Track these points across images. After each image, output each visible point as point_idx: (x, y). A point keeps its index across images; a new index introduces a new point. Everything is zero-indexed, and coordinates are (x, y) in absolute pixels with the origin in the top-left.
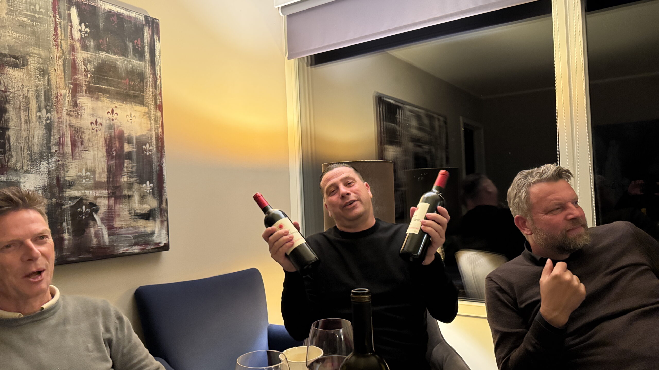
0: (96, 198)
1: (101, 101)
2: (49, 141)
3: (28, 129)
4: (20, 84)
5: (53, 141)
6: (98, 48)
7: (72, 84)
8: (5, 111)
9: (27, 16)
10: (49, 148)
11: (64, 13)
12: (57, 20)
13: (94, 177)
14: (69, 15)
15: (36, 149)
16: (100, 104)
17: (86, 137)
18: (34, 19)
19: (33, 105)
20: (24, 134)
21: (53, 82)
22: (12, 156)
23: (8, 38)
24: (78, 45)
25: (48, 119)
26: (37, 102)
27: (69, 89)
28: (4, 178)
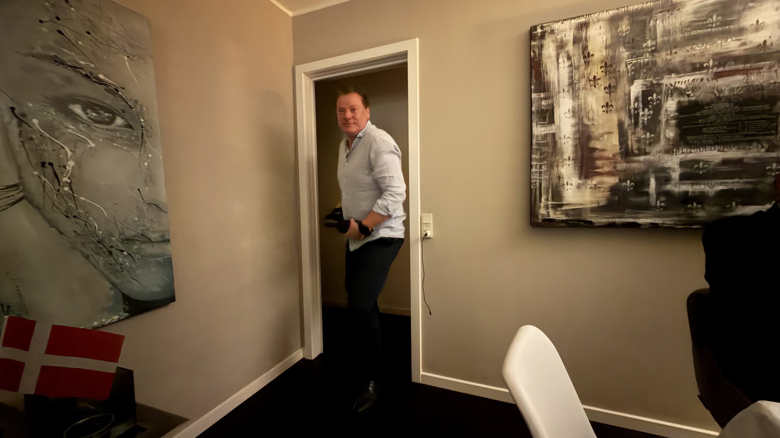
28: (774, 155)
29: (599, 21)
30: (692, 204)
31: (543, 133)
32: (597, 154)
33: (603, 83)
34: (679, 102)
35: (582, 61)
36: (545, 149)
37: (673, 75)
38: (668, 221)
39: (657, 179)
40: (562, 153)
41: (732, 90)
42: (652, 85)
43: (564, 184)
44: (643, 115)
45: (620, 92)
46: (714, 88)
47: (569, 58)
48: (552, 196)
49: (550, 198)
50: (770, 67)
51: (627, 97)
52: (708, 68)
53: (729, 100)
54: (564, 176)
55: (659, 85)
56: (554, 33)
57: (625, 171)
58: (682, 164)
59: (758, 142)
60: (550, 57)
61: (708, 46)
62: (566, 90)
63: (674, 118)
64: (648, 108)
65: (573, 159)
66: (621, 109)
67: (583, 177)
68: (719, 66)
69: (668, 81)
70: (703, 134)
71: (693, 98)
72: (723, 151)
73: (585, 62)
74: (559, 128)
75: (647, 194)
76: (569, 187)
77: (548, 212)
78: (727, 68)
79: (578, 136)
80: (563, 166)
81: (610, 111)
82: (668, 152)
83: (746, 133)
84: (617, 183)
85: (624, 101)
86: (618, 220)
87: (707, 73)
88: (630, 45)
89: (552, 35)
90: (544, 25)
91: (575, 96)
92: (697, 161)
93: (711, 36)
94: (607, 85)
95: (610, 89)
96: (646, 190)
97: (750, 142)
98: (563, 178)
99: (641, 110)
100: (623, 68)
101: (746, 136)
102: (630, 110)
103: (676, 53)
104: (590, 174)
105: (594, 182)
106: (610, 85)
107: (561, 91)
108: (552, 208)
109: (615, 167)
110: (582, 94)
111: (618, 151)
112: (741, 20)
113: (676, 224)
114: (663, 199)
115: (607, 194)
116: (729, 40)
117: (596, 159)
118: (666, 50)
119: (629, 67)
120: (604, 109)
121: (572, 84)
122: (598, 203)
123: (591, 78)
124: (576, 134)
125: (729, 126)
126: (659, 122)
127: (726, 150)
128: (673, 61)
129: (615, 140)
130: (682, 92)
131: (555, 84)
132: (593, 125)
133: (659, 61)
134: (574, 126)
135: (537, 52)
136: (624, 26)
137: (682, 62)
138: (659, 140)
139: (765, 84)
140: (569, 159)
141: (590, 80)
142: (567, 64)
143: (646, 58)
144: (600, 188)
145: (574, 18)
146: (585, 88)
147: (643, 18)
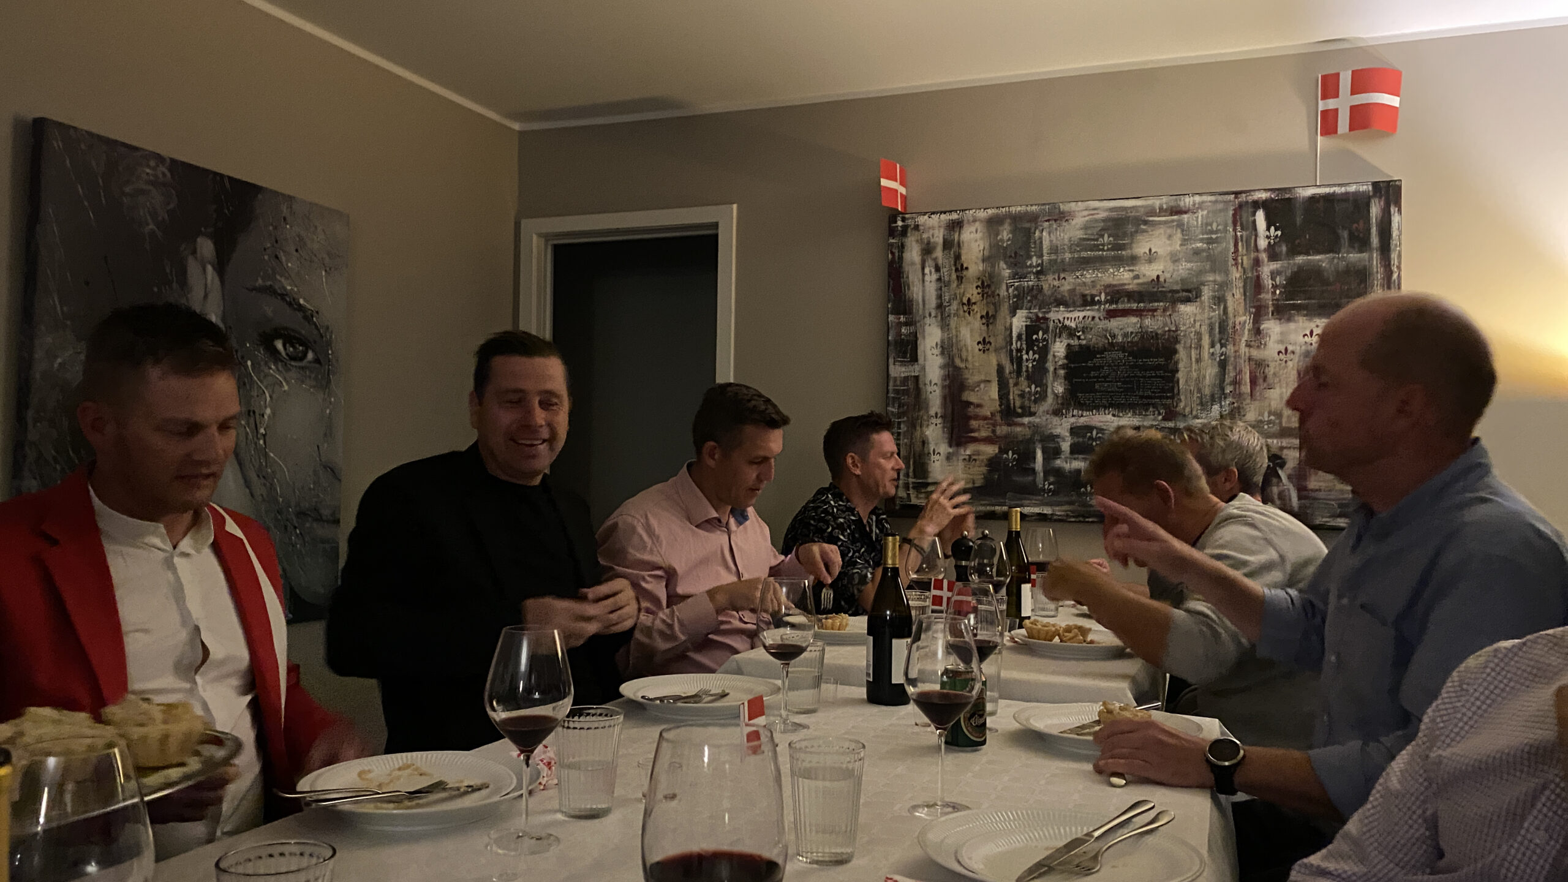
0: (1282, 448)
1: (1295, 321)
2: (1222, 381)
3: (1199, 369)
4: (1192, 320)
5: (1228, 380)
6: (1293, 252)
7: (1254, 307)
8: (1175, 352)
9: (1202, 240)
10: (1222, 389)
11: (1247, 221)
12: (1239, 234)
13: (1281, 423)
14: (1254, 222)
15: (1207, 391)
16: (1292, 325)
17: (1270, 371)
18: (1210, 241)
19: (1206, 341)
20: (1195, 375)
21: (1230, 310)
22: (1180, 400)
23: (1181, 271)
24: (1264, 256)
25: (1222, 355)
26: (1210, 336)
27: (1250, 313)
28: (1171, 424)
29: (975, 221)
30: (1086, 488)
31: (903, 375)
32: (971, 410)
33: (979, 310)
34: (1069, 345)
35: (954, 276)
36: (905, 399)
37: (1062, 308)
38: (1059, 511)
39: (1043, 452)
40: (927, 409)
41: (1125, 335)
42: (1038, 319)
43: (929, 453)
44: (1027, 360)
45: (1000, 326)
46: (1106, 331)
47: (938, 269)
48: (914, 470)
49: (911, 474)
50: (1165, 310)
51: (1008, 332)
52: (1099, 302)
53: (1122, 348)
54: (930, 439)
55: (1046, 319)
56: (919, 231)
57: (1006, 436)
58: (1074, 431)
59: (1155, 406)
60: (913, 264)
61: (1100, 275)
62: (933, 314)
63: (1063, 367)
64: (1033, 350)
65: (941, 416)
66: (1001, 348)
67: (954, 443)
68: (1111, 302)
69: (1057, 315)
70: (1096, 391)
71: (1084, 342)
72: (1118, 416)
73: (957, 277)
74: (923, 368)
75: (1033, 471)
76: (937, 457)
77: (909, 495)
78: (1120, 306)
79: (947, 383)
80: (928, 425)
81: (988, 350)
82: (1057, 413)
83: (1141, 393)
84: (996, 455)
85: (1005, 338)
86: (997, 508)
87: (1098, 310)
88: (1012, 260)
89: (917, 233)
90: (907, 216)
91: (944, 326)
92: (1090, 428)
93: (1102, 260)
94: (984, 313)
95: (989, 319)
96: (1032, 465)
97: (1146, 407)
98: (928, 444)
99: (1024, 352)
100: (1003, 292)
101: (1142, 397)
102: (1011, 351)
103: (1064, 278)
104: (963, 440)
105: (968, 452)
106: (987, 313)
107: (927, 315)
108: (914, 488)
109: (994, 431)
110: (953, 321)
111: (999, 409)
112: (1134, 245)
113: (1067, 515)
114: (1052, 479)
115: (984, 469)
116: (1122, 270)
117: (970, 418)
118: (1054, 273)
119: (1011, 290)
120: (981, 347)
121: (940, 306)
122: (974, 483)
123: (965, 300)
124: (945, 380)
125: (1124, 383)
126: (1046, 371)
127: (1121, 415)
128: (1062, 289)
129: (994, 392)
130: (1071, 333)
131: (918, 304)
132: (966, 368)
133: (1045, 287)
134: (943, 367)
135: (897, 255)
136: (1005, 233)
137: (1072, 291)
138: (1046, 396)
139: (1159, 332)
140: (936, 414)
141: (963, 304)
142: (935, 276)
143: (1030, 282)
144: (975, 460)
145: (945, 213)
146: (956, 315)
147: (1027, 225)
